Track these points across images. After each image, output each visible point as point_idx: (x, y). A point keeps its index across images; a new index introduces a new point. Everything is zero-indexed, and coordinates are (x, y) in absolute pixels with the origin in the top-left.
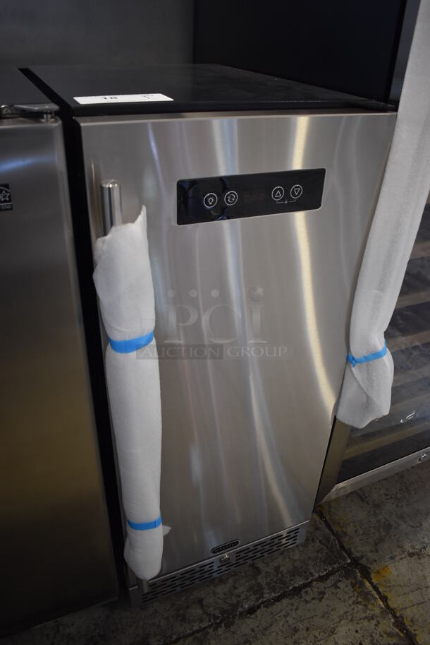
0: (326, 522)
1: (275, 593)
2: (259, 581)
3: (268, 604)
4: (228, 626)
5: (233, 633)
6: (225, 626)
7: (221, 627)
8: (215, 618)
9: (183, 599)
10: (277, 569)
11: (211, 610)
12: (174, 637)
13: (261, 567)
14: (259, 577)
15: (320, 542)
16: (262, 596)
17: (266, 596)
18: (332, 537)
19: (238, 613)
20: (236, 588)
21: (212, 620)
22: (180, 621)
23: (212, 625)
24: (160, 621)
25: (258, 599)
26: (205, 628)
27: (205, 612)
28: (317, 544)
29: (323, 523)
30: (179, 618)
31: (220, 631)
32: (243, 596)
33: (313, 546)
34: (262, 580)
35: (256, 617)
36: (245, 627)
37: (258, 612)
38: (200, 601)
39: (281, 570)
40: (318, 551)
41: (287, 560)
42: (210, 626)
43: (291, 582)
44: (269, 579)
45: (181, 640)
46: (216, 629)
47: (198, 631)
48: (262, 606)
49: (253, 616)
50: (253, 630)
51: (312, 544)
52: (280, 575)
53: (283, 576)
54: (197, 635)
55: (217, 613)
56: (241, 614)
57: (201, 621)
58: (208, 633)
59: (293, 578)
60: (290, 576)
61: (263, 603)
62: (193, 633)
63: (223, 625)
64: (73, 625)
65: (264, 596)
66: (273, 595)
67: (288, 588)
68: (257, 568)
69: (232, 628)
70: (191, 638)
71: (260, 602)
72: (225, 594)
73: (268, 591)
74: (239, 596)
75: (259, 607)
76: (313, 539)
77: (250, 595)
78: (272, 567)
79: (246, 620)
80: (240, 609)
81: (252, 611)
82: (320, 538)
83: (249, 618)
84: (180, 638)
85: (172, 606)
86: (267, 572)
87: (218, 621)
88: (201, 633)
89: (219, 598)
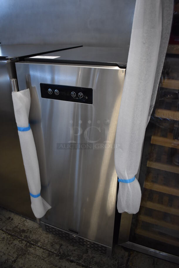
0: (128, 259)
1: (84, 263)
2: (84, 256)
3: (78, 264)
4: (60, 259)
5: (60, 262)
6: (60, 258)
7: (58, 257)
8: (60, 253)
9: (58, 240)
10: (93, 257)
11: (61, 250)
12: (45, 248)
13: (89, 252)
14: (85, 255)
15: (118, 263)
16: (79, 260)
17: (80, 262)
18: (125, 265)
19: (67, 258)
20: (75, 251)
21: (58, 253)
22: (51, 245)
23: (57, 254)
24: (46, 240)
25: (77, 260)
26: (55, 253)
27: (59, 249)
28: (116, 262)
29: (127, 258)
30: (51, 244)
31: (57, 258)
32: (74, 255)
33: (114, 262)
34: (85, 256)
35: (71, 264)
36: (65, 263)
37: (73, 264)
38: (61, 245)
39: (94, 259)
40: (113, 265)
41: (100, 258)
42: (56, 254)
43: (93, 265)
44: (87, 258)
45: (45, 250)
46: (56, 256)
47: (52, 252)
48: (76, 263)
49: (70, 263)
50: (65, 267)
51: (114, 261)
52: (92, 260)
53: (92, 261)
54: (50, 253)
55: (62, 252)
56: (68, 259)
57: (55, 250)
58: (53, 255)
59: (95, 264)
60: (95, 263)
61: (77, 262)
62: (50, 251)
63: (60, 257)
64: (28, 223)
65: (80, 261)
66: (83, 263)
67: (90, 266)
68: (88, 252)
69: (61, 260)
70: (48, 252)
71: (77, 261)
72: (70, 250)
73: (82, 261)
74: (73, 254)
75: (75, 262)
76: (116, 260)
77: (76, 257)
78: (92, 256)
79: (67, 262)
80: (69, 258)
81: (72, 261)
82: (119, 262)
83: (68, 262)
84: (46, 249)
85: (53, 240)
86: (89, 255)
87: (60, 255)
88: (52, 253)
89: (67, 249)
